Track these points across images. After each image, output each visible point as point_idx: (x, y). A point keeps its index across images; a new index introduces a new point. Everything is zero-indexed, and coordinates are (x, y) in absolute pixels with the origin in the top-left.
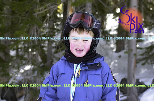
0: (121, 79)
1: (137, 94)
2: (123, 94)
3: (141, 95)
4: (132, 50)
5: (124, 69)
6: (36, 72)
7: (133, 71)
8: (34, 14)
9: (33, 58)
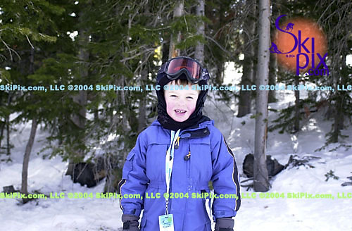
0: (246, 155)
1: (267, 178)
2: (248, 177)
3: (273, 178)
4: (261, 114)
5: (250, 141)
6: (123, 144)
7: (262, 144)
8: (121, 61)
9: (119, 124)
